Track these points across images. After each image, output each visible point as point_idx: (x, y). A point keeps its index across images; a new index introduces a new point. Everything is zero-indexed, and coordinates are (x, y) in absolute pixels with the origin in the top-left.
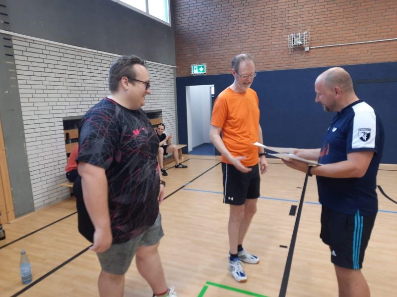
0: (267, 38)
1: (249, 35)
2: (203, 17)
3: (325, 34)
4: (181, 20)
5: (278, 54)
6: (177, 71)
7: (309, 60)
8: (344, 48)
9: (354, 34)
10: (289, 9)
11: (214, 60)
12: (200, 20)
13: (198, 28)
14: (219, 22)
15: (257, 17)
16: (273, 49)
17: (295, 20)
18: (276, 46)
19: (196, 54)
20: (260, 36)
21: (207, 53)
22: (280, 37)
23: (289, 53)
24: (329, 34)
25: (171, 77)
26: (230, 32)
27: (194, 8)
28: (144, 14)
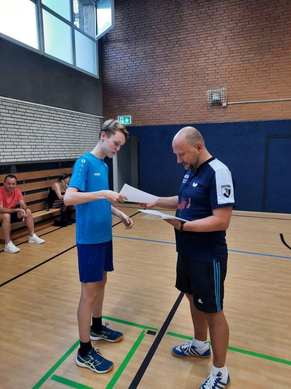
0: (188, 93)
1: (171, 89)
2: (129, 70)
3: (241, 91)
4: (108, 73)
5: (198, 108)
7: (227, 114)
8: (257, 104)
9: (267, 92)
10: (208, 66)
11: (139, 112)
12: (126, 73)
13: (125, 81)
14: (145, 76)
15: (180, 72)
16: (193, 103)
17: (214, 77)
18: (196, 100)
19: (123, 106)
20: (182, 91)
21: (133, 105)
22: (200, 92)
23: (209, 108)
24: (244, 91)
25: (98, 127)
26: (154, 86)
27: (121, 61)
28: (70, 66)
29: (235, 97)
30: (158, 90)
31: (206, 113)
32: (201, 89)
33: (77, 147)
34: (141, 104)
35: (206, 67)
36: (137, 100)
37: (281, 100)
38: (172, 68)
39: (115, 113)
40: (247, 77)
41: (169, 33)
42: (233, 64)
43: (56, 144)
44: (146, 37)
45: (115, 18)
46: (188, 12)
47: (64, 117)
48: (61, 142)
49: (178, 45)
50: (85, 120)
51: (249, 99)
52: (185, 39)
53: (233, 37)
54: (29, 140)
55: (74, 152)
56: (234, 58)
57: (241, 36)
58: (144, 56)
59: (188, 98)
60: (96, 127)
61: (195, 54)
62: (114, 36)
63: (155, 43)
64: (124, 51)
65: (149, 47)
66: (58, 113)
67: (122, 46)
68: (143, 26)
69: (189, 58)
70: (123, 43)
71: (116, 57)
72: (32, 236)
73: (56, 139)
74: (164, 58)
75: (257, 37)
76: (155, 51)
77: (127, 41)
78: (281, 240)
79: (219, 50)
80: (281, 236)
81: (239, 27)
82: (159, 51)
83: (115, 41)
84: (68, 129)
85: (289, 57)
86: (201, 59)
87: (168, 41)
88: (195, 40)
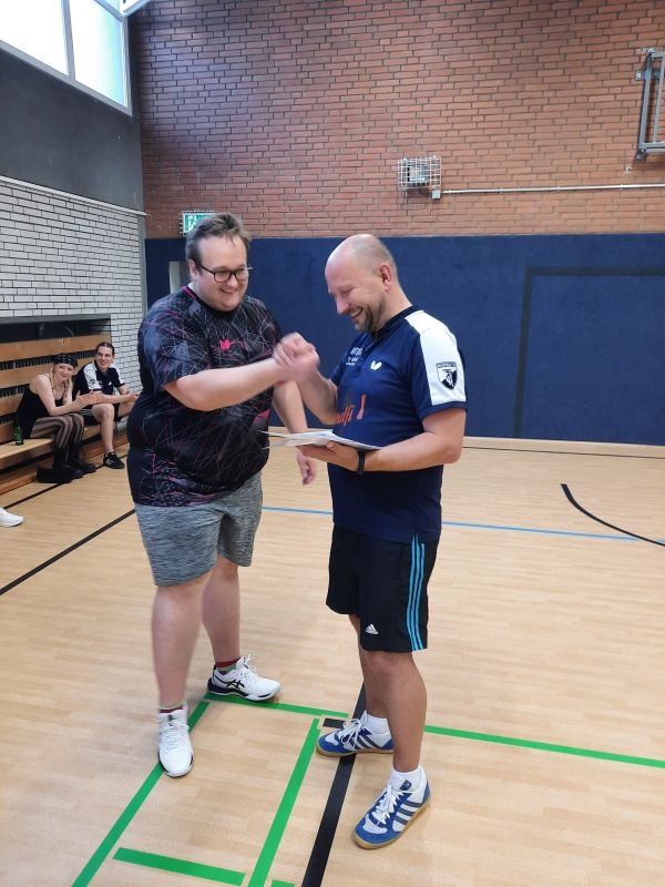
0: (352, 164)
1: (313, 152)
2: (208, 100)
3: (472, 165)
4: (156, 103)
5: (377, 201)
6: (148, 223)
7: (440, 218)
8: (508, 197)
9: (528, 170)
10: (399, 102)
11: (235, 204)
12: (201, 107)
13: (198, 126)
14: (248, 117)
15: (332, 113)
16: (365, 189)
17: (413, 128)
18: (371, 182)
19: (194, 187)
20: (338, 158)
21: (216, 186)
22: (382, 163)
23: (401, 201)
24: (479, 165)
25: (132, 237)
26: (271, 141)
27: (187, 76)
28: (62, 78)
29: (459, 179)
30: (281, 154)
31: (394, 213)
32: (385, 156)
33: (84, 286)
34: (240, 186)
35: (396, 102)
36: (230, 174)
38: (314, 101)
39: (175, 206)
40: (487, 132)
41: (307, 13)
42: (456, 99)
44: (250, 18)
47: (50, 208)
48: (44, 271)
49: (327, 46)
50: (103, 220)
51: (490, 185)
52: (347, 31)
53: (456, 37)
55: (78, 299)
56: (457, 86)
57: (473, 35)
58: (248, 65)
59: (351, 176)
60: (127, 237)
61: (369, 71)
62: (168, 11)
63: (274, 37)
64: (195, 49)
65: (256, 44)
66: (35, 198)
67: (189, 37)
69: (356, 78)
70: (192, 30)
71: (175, 63)
73: (30, 263)
74: (294, 76)
75: (510, 40)
76: (273, 57)
77: (202, 24)
79: (425, 64)
81: (469, 15)
82: (282, 56)
83: (171, 22)
84: (62, 239)
85: (579, 92)
86: (384, 83)
87: (303, 34)
88: (369, 36)
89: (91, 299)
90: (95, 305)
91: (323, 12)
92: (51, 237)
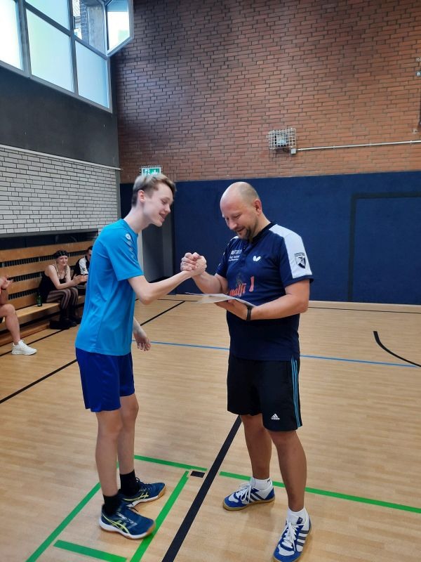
0: (241, 135)
1: (218, 129)
2: (156, 102)
3: (315, 133)
5: (257, 157)
6: (121, 174)
7: (297, 165)
8: (338, 151)
9: (351, 134)
10: (269, 97)
11: (172, 161)
12: (152, 106)
13: (150, 117)
15: (229, 105)
16: (250, 149)
17: (278, 112)
18: (253, 146)
19: (148, 152)
20: (233, 132)
21: (163, 152)
22: (259, 134)
23: (272, 156)
24: (320, 132)
25: (112, 183)
26: (193, 124)
27: (144, 89)
28: (70, 94)
29: (307, 141)
30: (199, 131)
31: (268, 163)
32: (260, 129)
33: (82, 213)
34: (175, 151)
35: (267, 98)
36: (169, 144)
37: (370, 145)
38: (218, 99)
39: (138, 164)
40: (324, 112)
41: (213, 49)
42: (304, 94)
43: (51, 208)
44: (180, 54)
45: (135, 26)
46: (239, 20)
47: (62, 168)
48: (58, 204)
49: (226, 67)
50: (94, 173)
51: (327, 144)
52: (237, 58)
53: (303, 57)
54: (9, 203)
55: (78, 220)
56: (305, 86)
57: (314, 55)
58: (178, 81)
60: (109, 183)
61: (250, 80)
62: (133, 52)
63: (194, 63)
64: (148, 73)
65: (184, 68)
66: (53, 163)
67: (145, 66)
68: (176, 39)
69: (243, 85)
70: (147, 62)
71: (137, 82)
72: (16, 344)
73: (49, 200)
74: (206, 85)
75: (336, 57)
76: (194, 75)
77: (152, 59)
78: (375, 340)
79: (284, 74)
80: (376, 333)
81: (310, 44)
82: (198, 75)
83: (135, 58)
84: (69, 185)
85: (380, 86)
86: (260, 87)
87: (211, 61)
88: (251, 60)
89: (86, 220)
90: (88, 223)
91: (222, 48)
92: (63, 185)
